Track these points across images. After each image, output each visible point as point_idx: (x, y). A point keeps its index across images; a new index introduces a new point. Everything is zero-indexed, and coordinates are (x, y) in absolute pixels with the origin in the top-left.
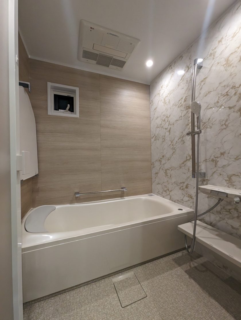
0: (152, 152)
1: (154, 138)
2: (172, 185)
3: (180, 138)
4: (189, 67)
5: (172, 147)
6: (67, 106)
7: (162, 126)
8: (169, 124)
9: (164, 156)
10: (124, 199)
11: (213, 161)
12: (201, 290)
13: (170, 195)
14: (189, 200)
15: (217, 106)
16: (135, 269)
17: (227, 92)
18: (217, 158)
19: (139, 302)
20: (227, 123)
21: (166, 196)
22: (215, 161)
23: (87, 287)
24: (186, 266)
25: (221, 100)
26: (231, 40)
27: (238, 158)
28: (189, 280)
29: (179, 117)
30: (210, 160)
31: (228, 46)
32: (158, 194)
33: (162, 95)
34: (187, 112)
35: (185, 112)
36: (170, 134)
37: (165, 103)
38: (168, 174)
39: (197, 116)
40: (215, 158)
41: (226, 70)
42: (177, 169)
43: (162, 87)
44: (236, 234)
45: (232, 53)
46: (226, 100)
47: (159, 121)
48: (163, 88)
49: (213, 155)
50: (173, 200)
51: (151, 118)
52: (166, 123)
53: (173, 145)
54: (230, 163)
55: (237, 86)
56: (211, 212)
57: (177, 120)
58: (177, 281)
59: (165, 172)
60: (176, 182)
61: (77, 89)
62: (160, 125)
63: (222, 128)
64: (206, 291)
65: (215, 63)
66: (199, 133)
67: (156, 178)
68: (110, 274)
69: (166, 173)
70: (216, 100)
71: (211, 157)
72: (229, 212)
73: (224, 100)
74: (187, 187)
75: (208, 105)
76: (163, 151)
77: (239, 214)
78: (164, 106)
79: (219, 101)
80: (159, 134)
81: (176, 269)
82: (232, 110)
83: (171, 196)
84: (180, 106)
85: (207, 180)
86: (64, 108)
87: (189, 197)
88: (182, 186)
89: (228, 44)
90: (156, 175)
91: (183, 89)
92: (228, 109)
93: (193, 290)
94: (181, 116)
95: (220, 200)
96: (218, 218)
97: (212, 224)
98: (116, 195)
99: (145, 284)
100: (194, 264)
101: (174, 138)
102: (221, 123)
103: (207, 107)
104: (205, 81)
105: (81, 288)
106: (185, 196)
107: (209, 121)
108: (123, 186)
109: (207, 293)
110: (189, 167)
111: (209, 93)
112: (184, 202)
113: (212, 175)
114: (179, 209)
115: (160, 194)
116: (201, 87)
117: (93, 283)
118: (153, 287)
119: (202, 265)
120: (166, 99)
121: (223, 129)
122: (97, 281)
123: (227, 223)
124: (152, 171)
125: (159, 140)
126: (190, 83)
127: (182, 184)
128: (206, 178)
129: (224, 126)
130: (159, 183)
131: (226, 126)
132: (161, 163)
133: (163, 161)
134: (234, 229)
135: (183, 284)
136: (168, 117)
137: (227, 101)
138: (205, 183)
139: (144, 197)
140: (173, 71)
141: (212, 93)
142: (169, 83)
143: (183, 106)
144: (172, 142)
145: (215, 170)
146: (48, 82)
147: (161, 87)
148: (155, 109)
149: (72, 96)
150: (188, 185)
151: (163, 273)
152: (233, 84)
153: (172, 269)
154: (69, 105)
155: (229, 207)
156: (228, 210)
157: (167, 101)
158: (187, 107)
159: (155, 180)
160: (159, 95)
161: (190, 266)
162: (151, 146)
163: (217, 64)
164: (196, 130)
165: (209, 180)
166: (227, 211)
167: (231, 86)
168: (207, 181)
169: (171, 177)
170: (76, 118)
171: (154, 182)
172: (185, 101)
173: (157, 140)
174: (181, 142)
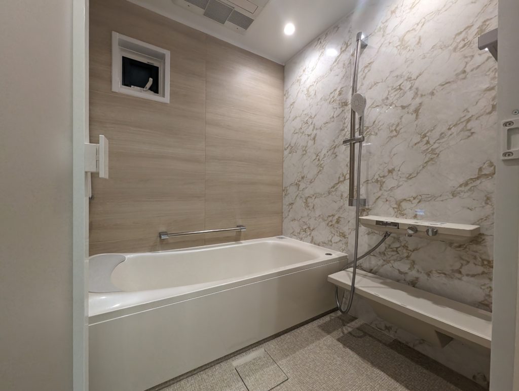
0: (284, 172)
1: (288, 150)
2: (315, 220)
3: (330, 150)
4: (347, 44)
5: (317, 163)
6: (148, 81)
7: (302, 131)
8: (314, 127)
9: (304, 177)
10: (241, 243)
11: (377, 182)
12: (360, 360)
13: (311, 235)
14: (340, 241)
15: (386, 104)
16: (266, 345)
17: (400, 85)
18: (382, 178)
19: (279, 387)
20: (398, 129)
21: (305, 237)
22: (380, 182)
23: (192, 379)
24: (338, 333)
25: (392, 95)
26: (409, 12)
27: (411, 177)
28: (344, 349)
29: (331, 119)
30: (374, 181)
31: (404, 20)
32: (293, 235)
33: (304, 83)
34: (343, 111)
35: (339, 111)
36: (314, 144)
37: (308, 95)
38: (309, 205)
39: (360, 116)
40: (381, 177)
41: (399, 54)
42: (323, 196)
43: (304, 71)
44: (405, 280)
45: (409, 31)
46: (398, 96)
47: (297, 124)
48: (306, 72)
49: (378, 173)
50: (316, 242)
51: (285, 119)
52: (309, 126)
53: (319, 160)
54: (401, 184)
55: (414, 77)
56: (372, 254)
57: (327, 123)
58: (327, 353)
59: (305, 201)
60: (322, 216)
61: (167, 54)
62: (299, 129)
63: (392, 135)
64: (368, 360)
65: (385, 42)
66: (360, 141)
67: (289, 211)
68: (228, 355)
69: (306, 203)
70: (385, 96)
71: (374, 176)
72: (397, 251)
73: (395, 95)
74: (338, 222)
75: (374, 103)
76: (303, 169)
77: (408, 253)
78: (307, 100)
79: (389, 96)
80: (298, 144)
81: (324, 338)
82: (406, 110)
83: (313, 237)
84: (332, 101)
85: (368, 209)
86: (142, 85)
87: (340, 236)
88: (331, 221)
89: (404, 18)
90: (290, 207)
91: (337, 75)
92: (401, 108)
93: (350, 361)
94: (333, 117)
95: (387, 235)
96: (380, 262)
97: (373, 271)
98: (228, 237)
99: (283, 362)
100: (348, 329)
101: (322, 150)
102: (391, 128)
103: (372, 105)
104: (370, 67)
105: (182, 382)
106: (334, 234)
107: (374, 126)
108: (240, 222)
109: (369, 363)
110: (343, 192)
111: (375, 84)
112: (333, 245)
113: (375, 202)
114: (327, 254)
115: (295, 235)
116: (364, 75)
117: (202, 372)
118: (296, 365)
119: (358, 329)
120: (310, 90)
121: (392, 137)
122: (207, 368)
123: (392, 266)
124: (283, 201)
125: (296, 152)
126: (349, 67)
127: (331, 218)
128: (367, 207)
129: (394, 132)
130: (295, 219)
131: (396, 132)
132: (298, 188)
133: (302, 186)
134: (401, 274)
135: (336, 356)
136: (313, 117)
137: (400, 97)
138: (365, 213)
139: (271, 241)
140: (323, 48)
141: (379, 85)
142: (316, 65)
143: (338, 102)
144: (317, 156)
145: (379, 194)
146: (113, 32)
147: (302, 71)
148: (291, 105)
149: (156, 64)
150: (340, 219)
151: (308, 345)
152: (408, 74)
153: (319, 339)
154: (151, 80)
155: (396, 245)
156: (395, 249)
157: (312, 93)
158: (342, 103)
159: (288, 215)
160: (300, 83)
161: (343, 333)
162: (283, 162)
163: (388, 44)
164: (357, 135)
165: (371, 210)
166: (393, 251)
167: (406, 78)
168: (368, 211)
169: (313, 208)
170: (165, 104)
171: (286, 218)
172: (340, 94)
173: (294, 152)
174: (331, 156)
